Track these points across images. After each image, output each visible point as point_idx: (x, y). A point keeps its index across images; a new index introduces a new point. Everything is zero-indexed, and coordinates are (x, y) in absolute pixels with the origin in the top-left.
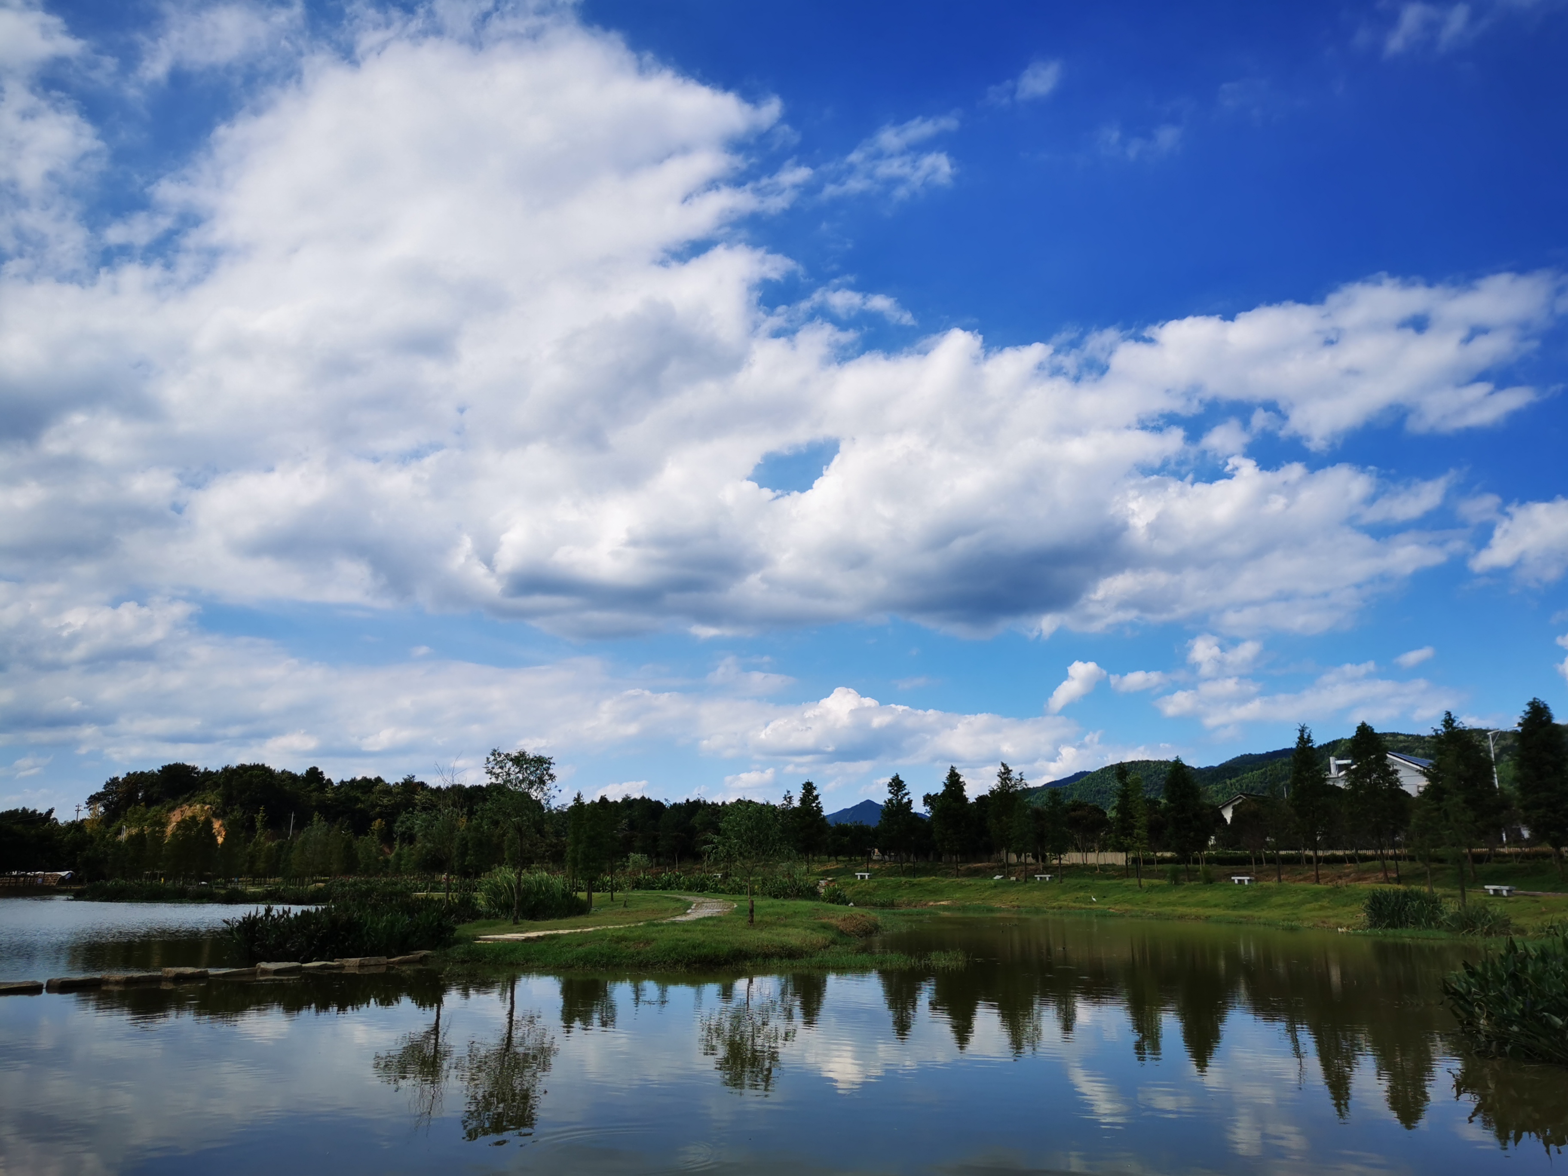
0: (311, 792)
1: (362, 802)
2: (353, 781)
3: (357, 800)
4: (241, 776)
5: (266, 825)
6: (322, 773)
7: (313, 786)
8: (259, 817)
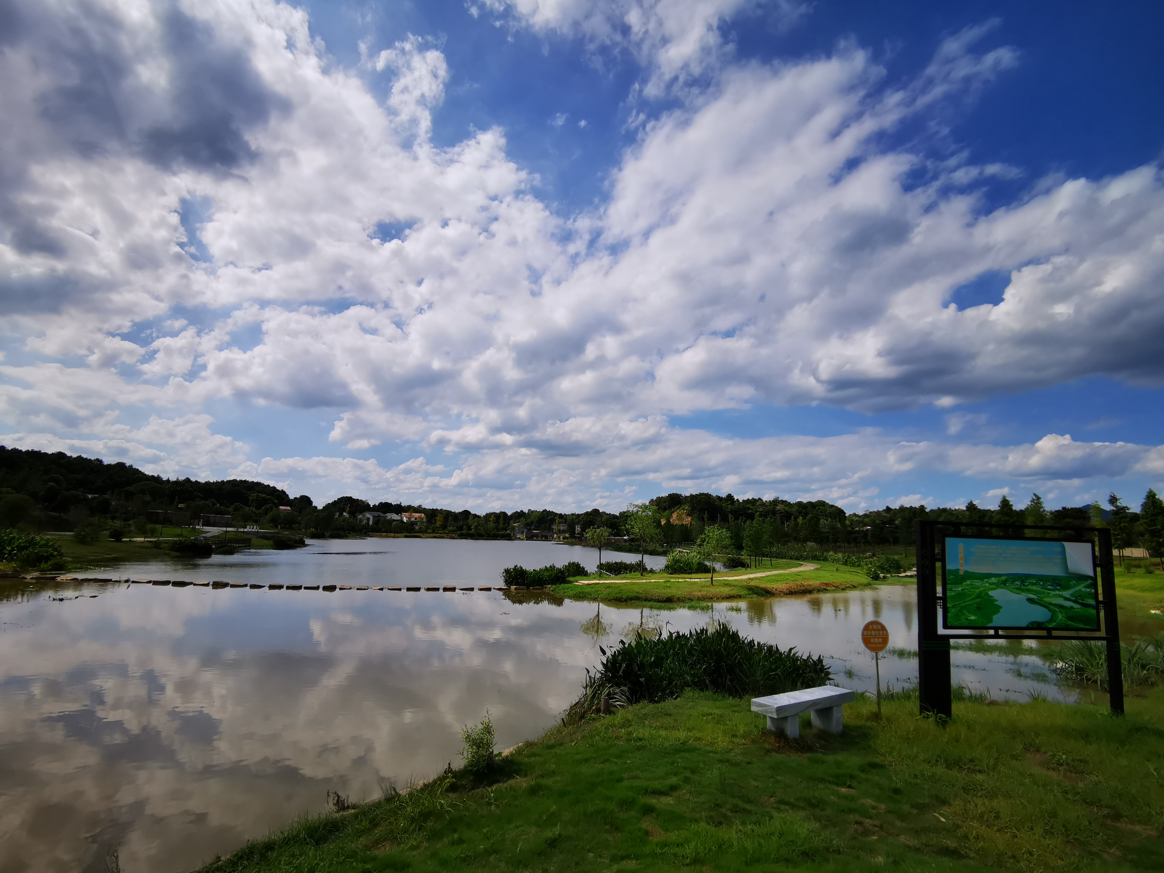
0: (728, 505)
1: (751, 509)
2: (748, 500)
3: (749, 508)
4: (697, 498)
5: (709, 519)
6: (733, 496)
7: (729, 502)
8: (706, 516)
